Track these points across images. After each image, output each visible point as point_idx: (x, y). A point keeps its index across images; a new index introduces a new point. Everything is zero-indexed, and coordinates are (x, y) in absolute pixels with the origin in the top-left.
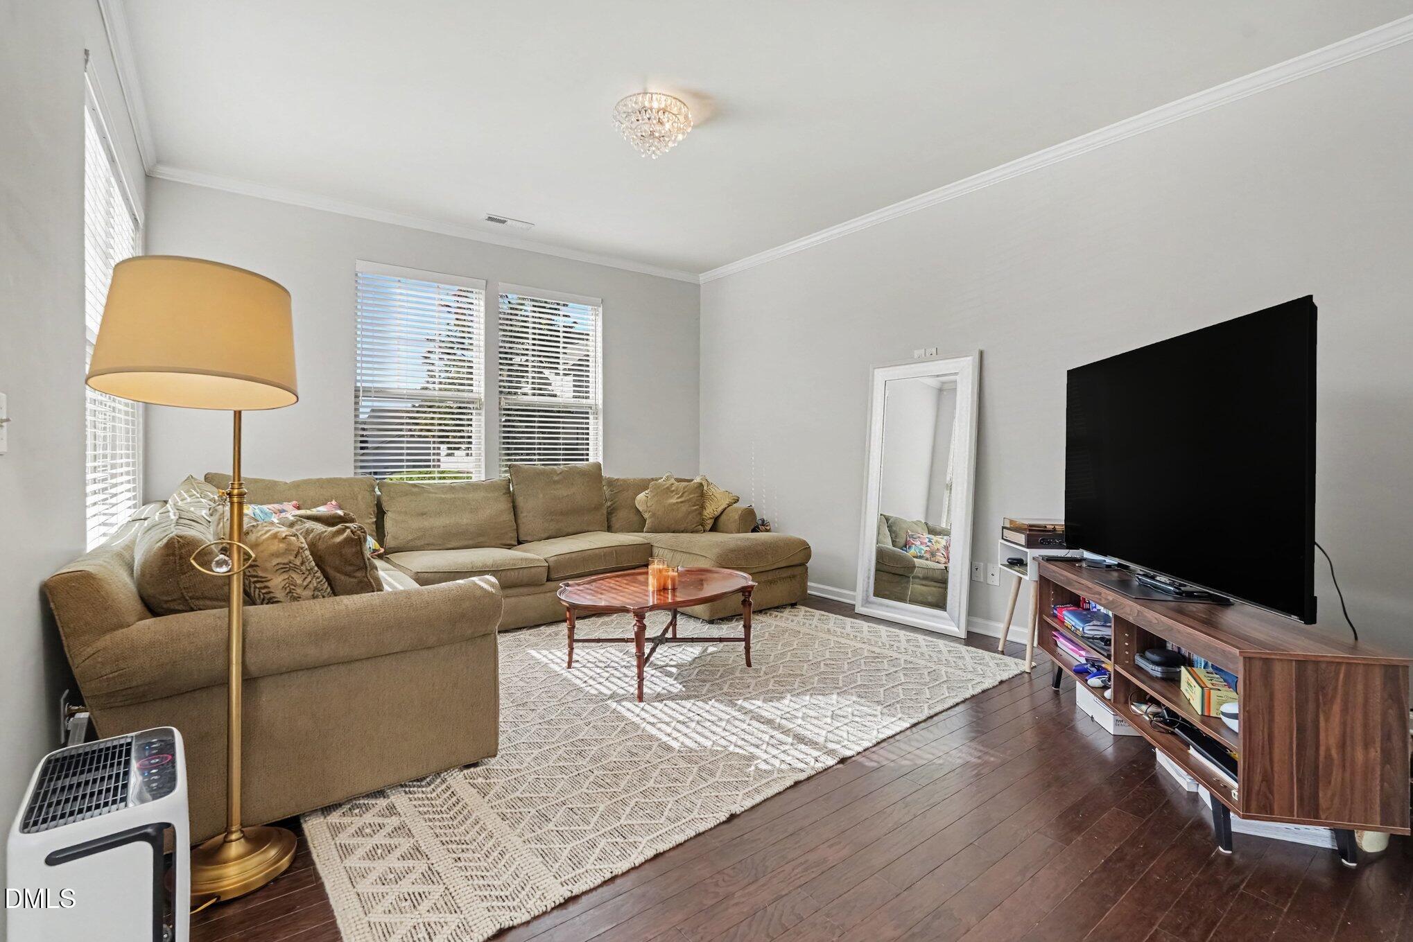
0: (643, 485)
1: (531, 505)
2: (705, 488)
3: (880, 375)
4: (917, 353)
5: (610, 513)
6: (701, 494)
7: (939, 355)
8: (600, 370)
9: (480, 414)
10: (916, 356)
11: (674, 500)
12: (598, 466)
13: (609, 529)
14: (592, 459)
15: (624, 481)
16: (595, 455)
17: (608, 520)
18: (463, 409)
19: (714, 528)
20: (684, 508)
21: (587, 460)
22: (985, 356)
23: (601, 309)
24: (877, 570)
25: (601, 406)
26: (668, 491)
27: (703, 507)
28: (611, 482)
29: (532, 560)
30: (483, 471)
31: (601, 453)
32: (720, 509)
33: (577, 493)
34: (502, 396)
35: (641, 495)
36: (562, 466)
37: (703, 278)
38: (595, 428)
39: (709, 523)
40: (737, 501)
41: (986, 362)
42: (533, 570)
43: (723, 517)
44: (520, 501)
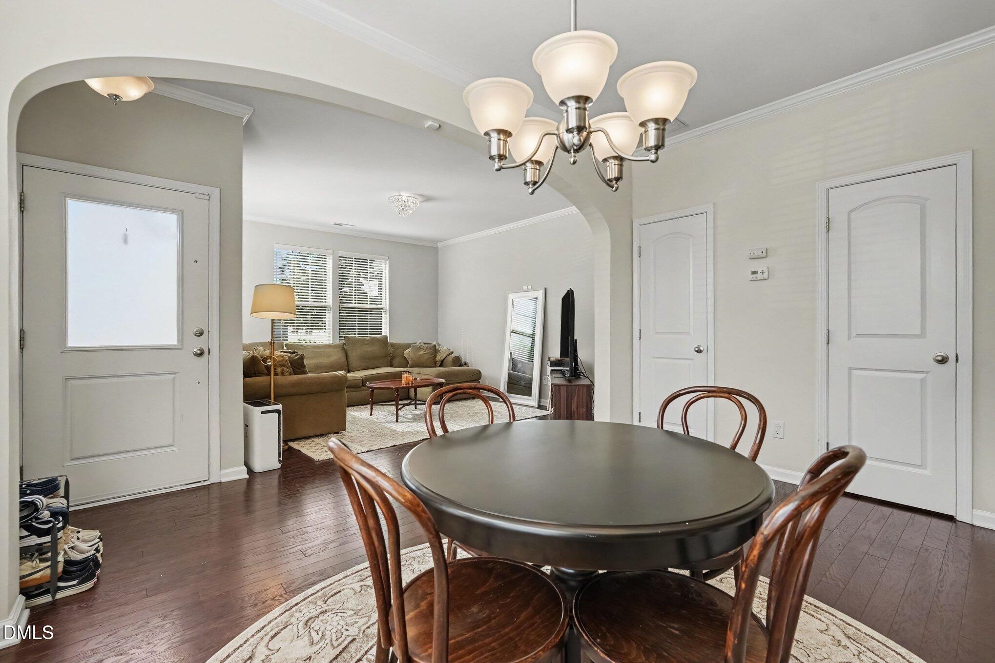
0: (408, 346)
1: (354, 355)
2: (437, 347)
3: (511, 296)
4: (525, 288)
5: (392, 358)
6: (435, 350)
7: (532, 290)
8: (387, 293)
9: (330, 313)
10: (524, 289)
11: (422, 353)
12: (386, 337)
13: (391, 366)
14: (384, 334)
15: (399, 344)
16: (385, 331)
17: (391, 363)
18: (322, 310)
19: (440, 366)
20: (426, 357)
21: (381, 334)
22: (547, 290)
23: (388, 262)
24: (508, 383)
25: (388, 308)
26: (420, 348)
27: (435, 356)
28: (392, 345)
29: (356, 377)
30: (332, 340)
31: (388, 331)
32: (444, 357)
33: (376, 349)
34: (341, 304)
35: (407, 351)
36: (369, 337)
37: (439, 245)
38: (385, 319)
39: (439, 364)
40: (452, 353)
41: (547, 293)
42: (355, 381)
43: (445, 361)
44: (349, 353)
